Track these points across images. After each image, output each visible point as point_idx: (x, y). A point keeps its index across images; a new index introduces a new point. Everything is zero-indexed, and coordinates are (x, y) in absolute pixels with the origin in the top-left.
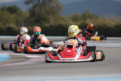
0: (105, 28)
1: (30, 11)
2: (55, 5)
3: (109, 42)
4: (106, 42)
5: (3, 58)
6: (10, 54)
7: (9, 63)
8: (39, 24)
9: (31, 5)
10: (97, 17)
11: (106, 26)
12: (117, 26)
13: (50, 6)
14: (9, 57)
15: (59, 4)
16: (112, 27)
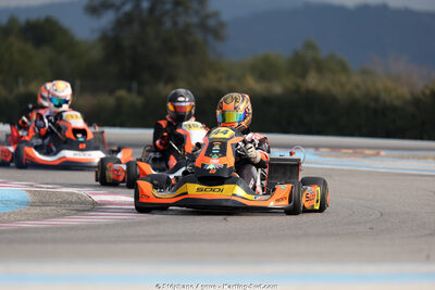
0: (372, 104)
1: (104, 38)
2: (194, 20)
3: (387, 156)
4: (378, 154)
5: (6, 202)
6: (32, 186)
7: (28, 220)
8: (135, 85)
9: (107, 19)
10: (344, 68)
11: (377, 99)
12: (416, 102)
13: (175, 23)
14: (28, 197)
15: (208, 16)
16: (397, 103)
